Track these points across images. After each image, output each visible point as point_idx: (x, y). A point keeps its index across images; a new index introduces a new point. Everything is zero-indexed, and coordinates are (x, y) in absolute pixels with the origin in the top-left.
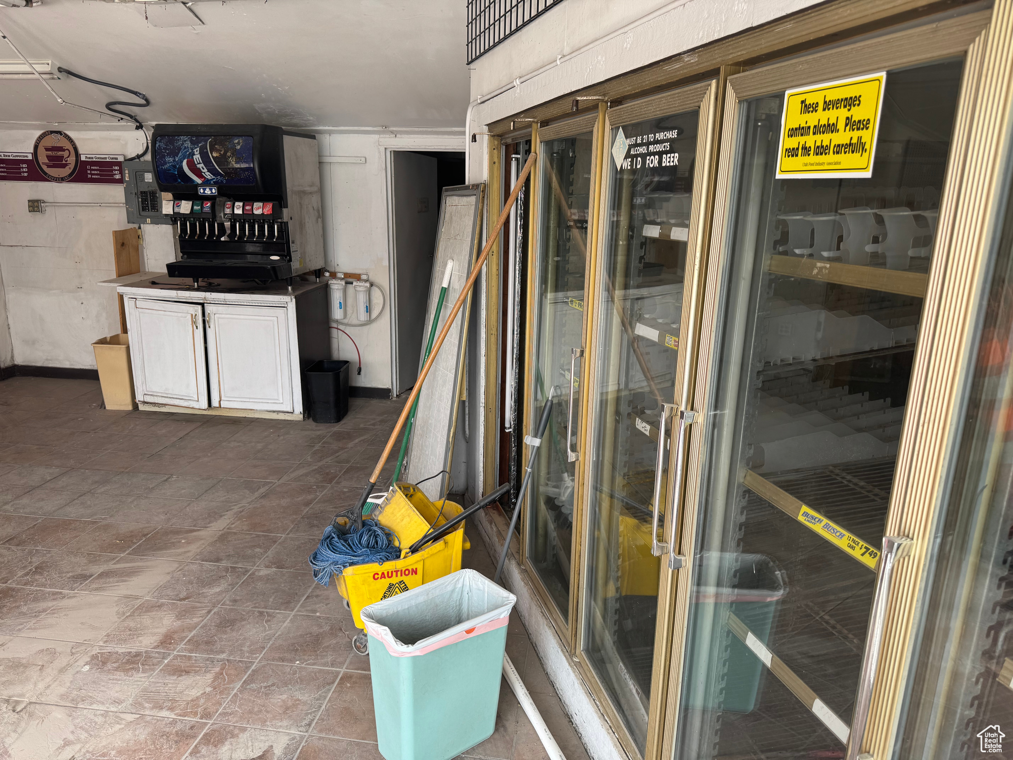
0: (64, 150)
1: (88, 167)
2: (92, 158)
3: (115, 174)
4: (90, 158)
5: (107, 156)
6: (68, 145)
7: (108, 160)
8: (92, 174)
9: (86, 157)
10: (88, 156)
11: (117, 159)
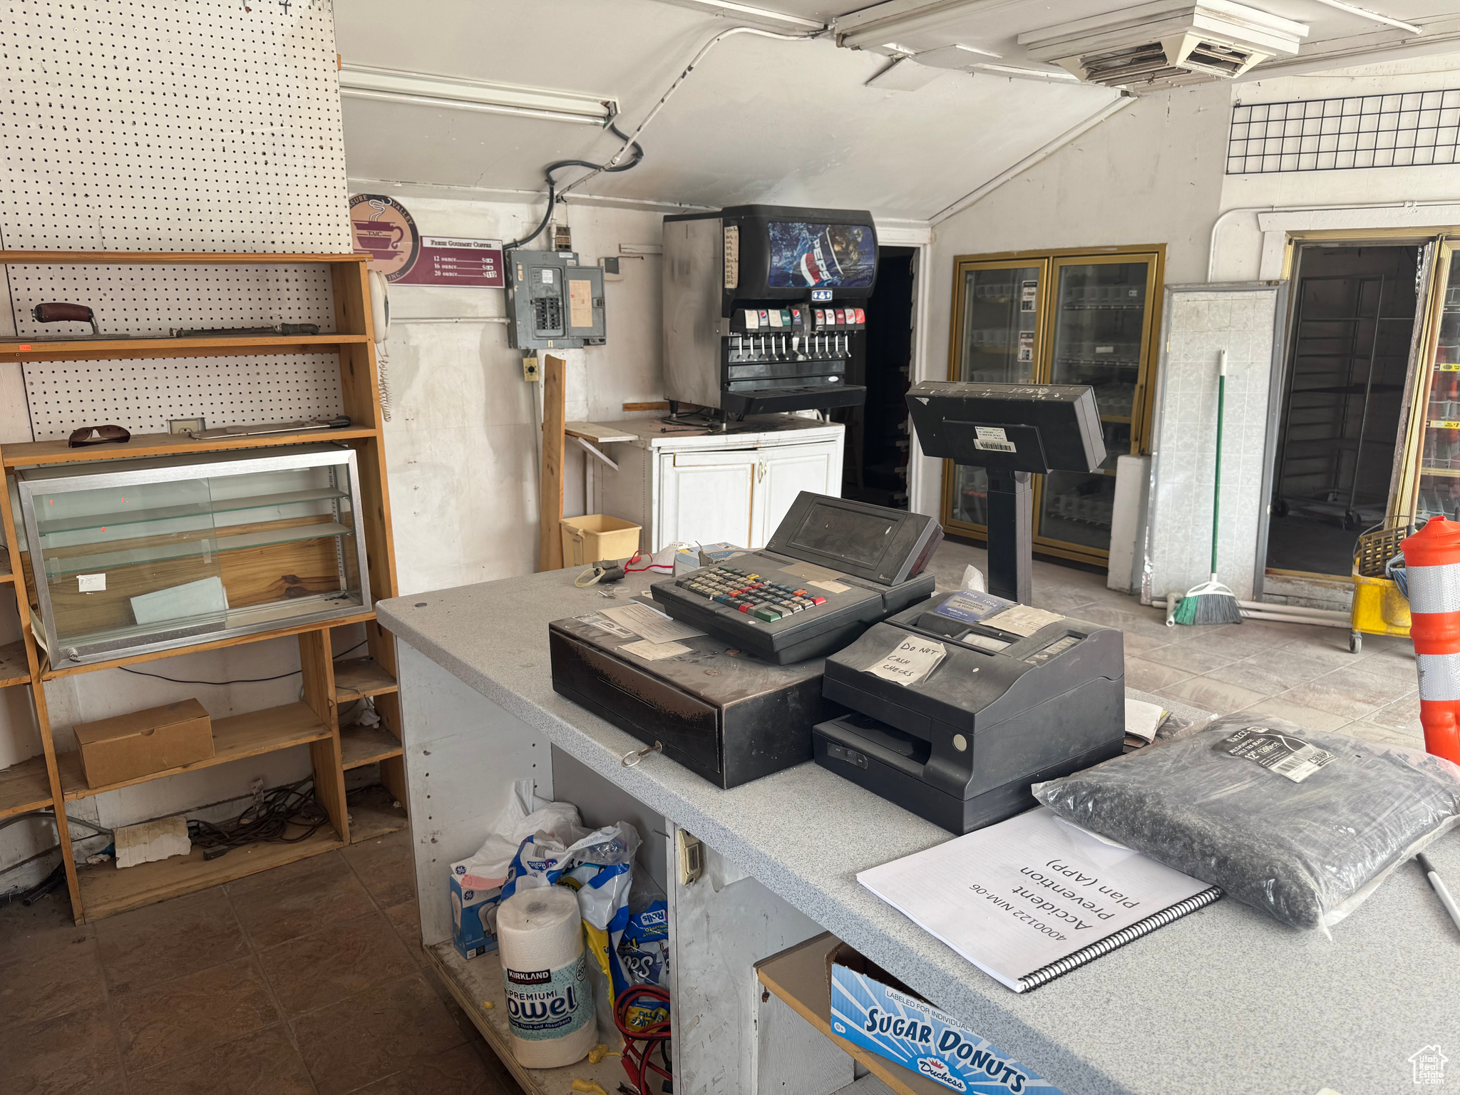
0: (392, 229)
1: (436, 258)
2: (444, 244)
3: (486, 271)
4: (439, 243)
5: (472, 241)
6: (399, 221)
7: (473, 247)
8: (442, 270)
9: (433, 241)
10: (437, 240)
11: (490, 246)
